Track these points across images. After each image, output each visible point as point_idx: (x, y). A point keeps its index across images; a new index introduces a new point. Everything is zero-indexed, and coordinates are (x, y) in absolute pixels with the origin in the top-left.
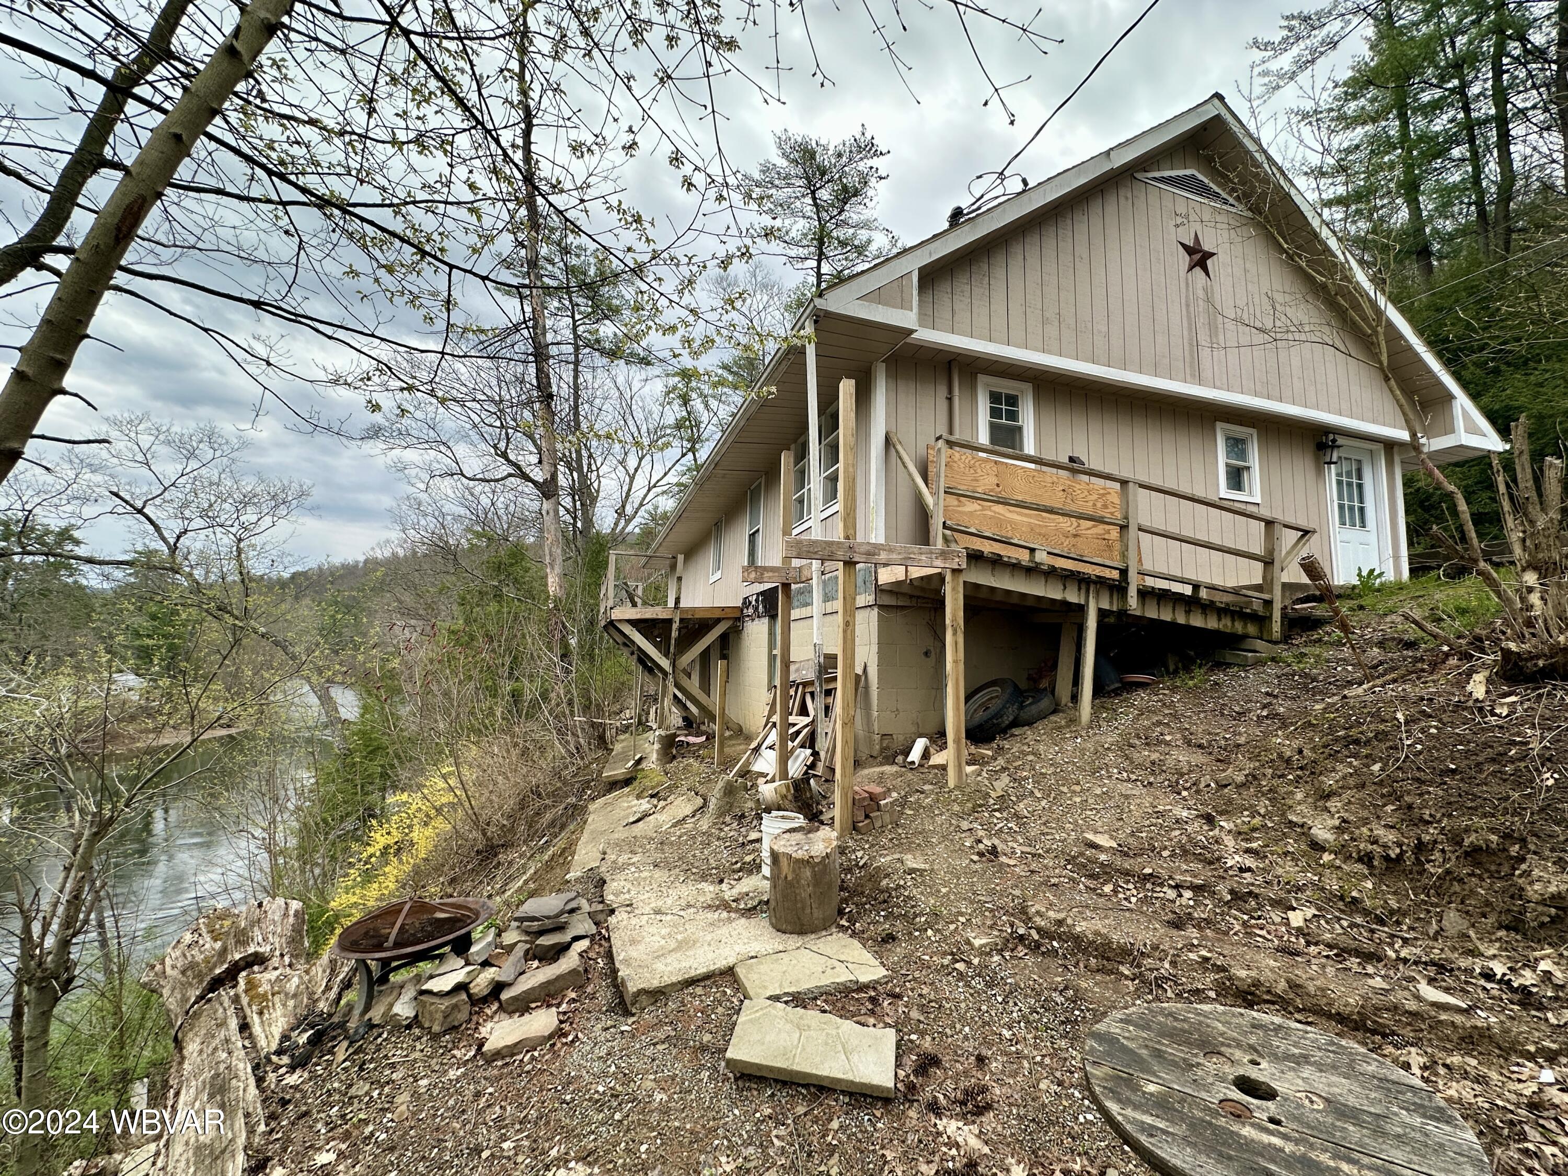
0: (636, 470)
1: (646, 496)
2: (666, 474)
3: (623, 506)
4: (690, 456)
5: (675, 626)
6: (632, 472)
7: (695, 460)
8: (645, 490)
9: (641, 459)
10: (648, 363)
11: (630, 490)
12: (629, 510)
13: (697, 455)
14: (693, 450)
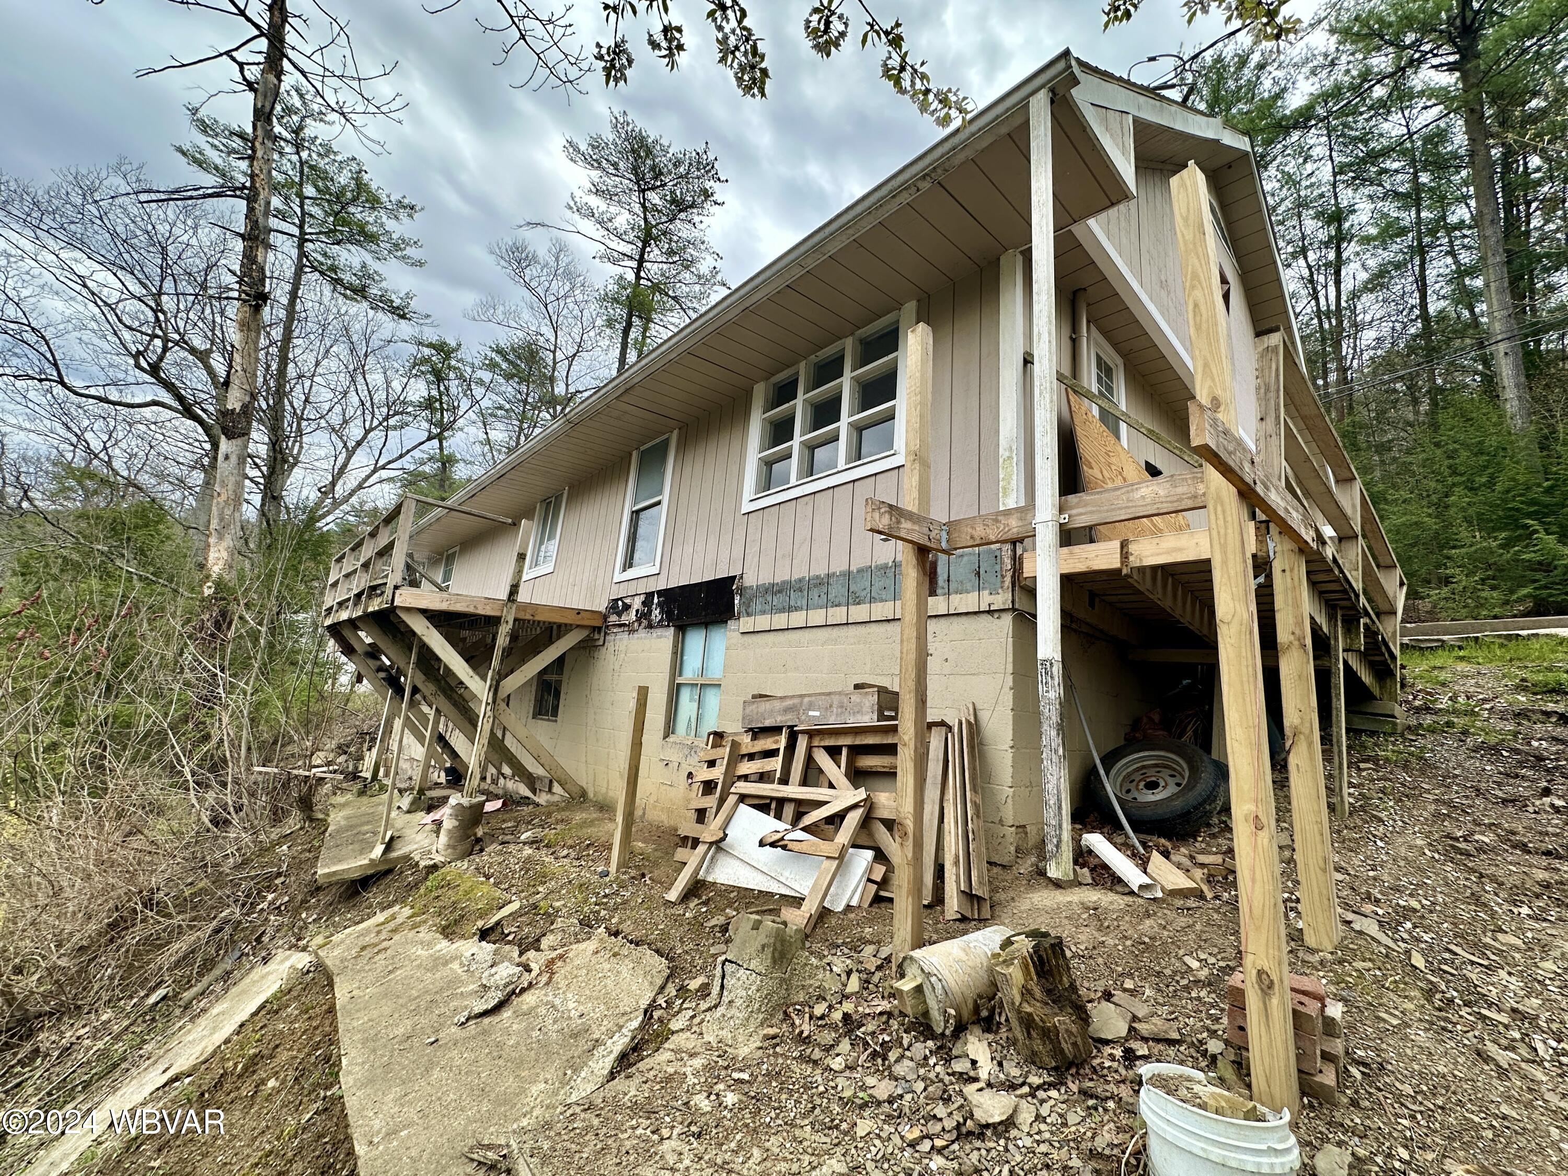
0: (359, 444)
1: (368, 477)
2: (401, 456)
3: (333, 484)
4: (435, 443)
5: (504, 630)
6: (351, 444)
7: (441, 448)
8: (368, 471)
9: (367, 432)
10: (403, 317)
11: (345, 465)
12: (339, 491)
13: (445, 444)
14: (440, 437)
